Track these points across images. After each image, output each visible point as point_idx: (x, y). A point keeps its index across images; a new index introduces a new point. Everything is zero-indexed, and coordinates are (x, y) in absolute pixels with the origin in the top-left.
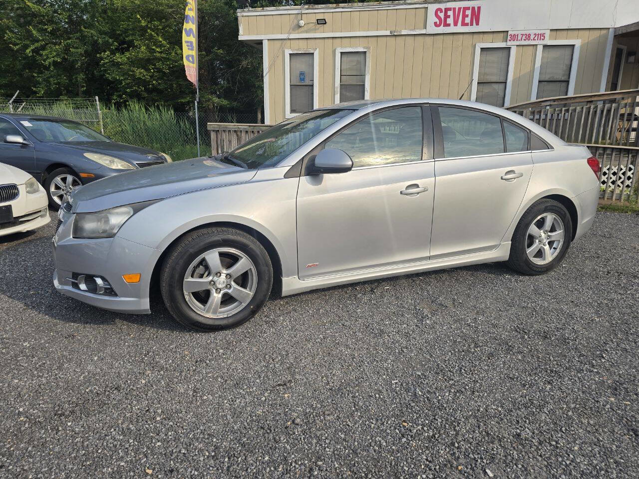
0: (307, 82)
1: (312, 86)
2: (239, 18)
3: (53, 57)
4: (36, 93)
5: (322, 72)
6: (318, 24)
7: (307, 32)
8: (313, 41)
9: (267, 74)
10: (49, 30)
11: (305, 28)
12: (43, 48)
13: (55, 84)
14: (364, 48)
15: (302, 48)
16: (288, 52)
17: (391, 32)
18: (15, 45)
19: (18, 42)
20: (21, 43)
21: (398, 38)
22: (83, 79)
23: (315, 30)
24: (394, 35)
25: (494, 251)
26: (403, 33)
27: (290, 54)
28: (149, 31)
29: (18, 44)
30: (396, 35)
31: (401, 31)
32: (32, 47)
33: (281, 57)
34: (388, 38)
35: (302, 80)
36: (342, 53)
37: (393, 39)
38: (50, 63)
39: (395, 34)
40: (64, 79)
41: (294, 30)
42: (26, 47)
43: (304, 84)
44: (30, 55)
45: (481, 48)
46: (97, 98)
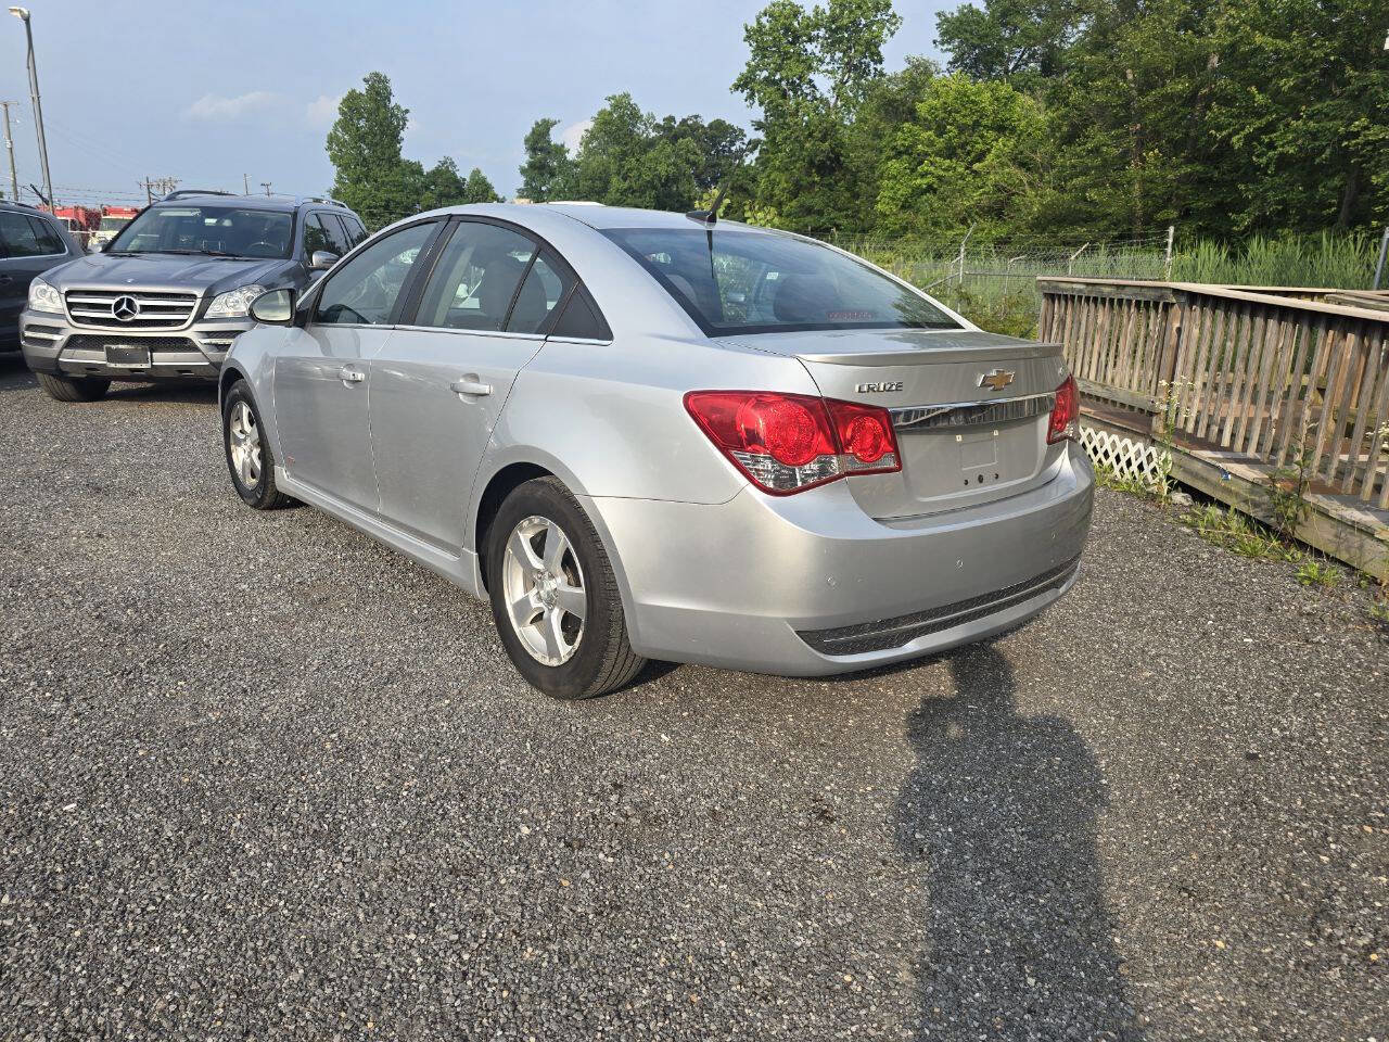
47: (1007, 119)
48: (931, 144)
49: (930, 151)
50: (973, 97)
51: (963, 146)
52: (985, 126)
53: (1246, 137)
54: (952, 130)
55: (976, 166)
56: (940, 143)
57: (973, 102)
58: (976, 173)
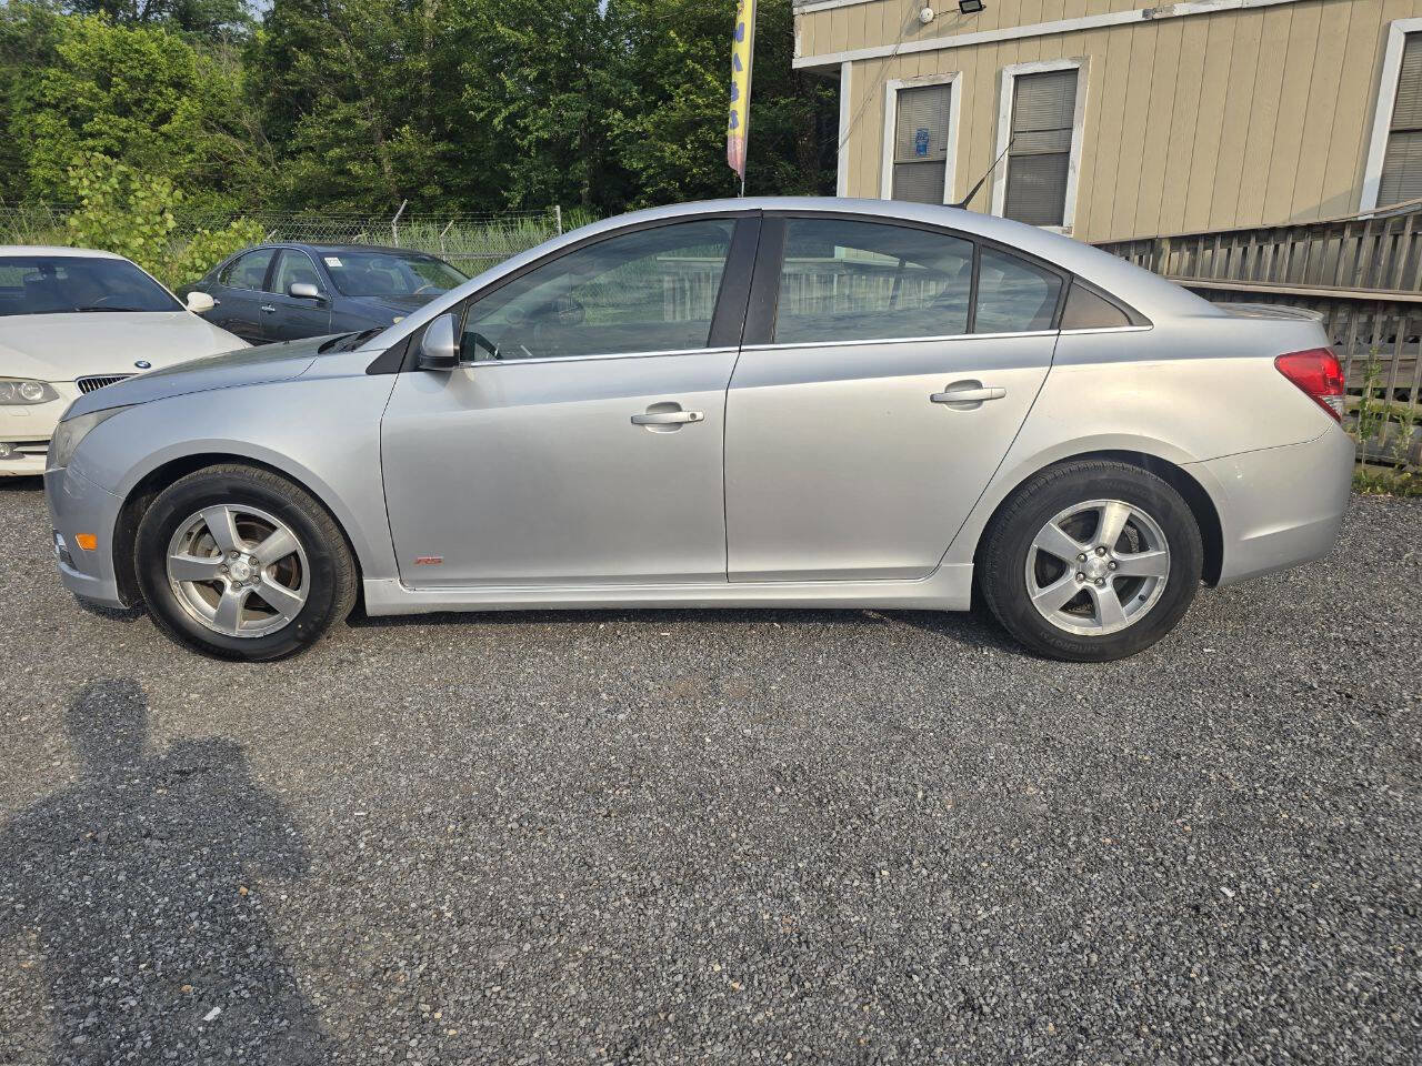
0: (933, 156)
1: (944, 162)
2: (796, 19)
3: (537, 130)
4: (508, 200)
5: (968, 129)
6: (964, 12)
7: (939, 33)
8: (951, 54)
9: (845, 141)
10: (531, 77)
11: (934, 27)
12: (522, 114)
13: (539, 182)
14: (1074, 59)
15: (927, 71)
16: (893, 86)
17: (1145, 14)
18: (479, 109)
19: (485, 104)
20: (488, 107)
21: (1164, 27)
22: (586, 171)
23: (957, 28)
24: (1154, 20)
25: (921, 582)
26: (1177, 13)
27: (898, 91)
28: (689, 62)
29: (482, 109)
30: (1159, 20)
31: (1172, 8)
32: (505, 113)
33: (877, 100)
34: (1137, 29)
35: (922, 149)
36: (1017, 78)
37: (1151, 30)
38: (530, 143)
39: (1157, 16)
40: (554, 174)
41: (910, 32)
42: (494, 113)
43: (926, 159)
44: (499, 128)
45: (1406, 34)
46: (558, 208)
47: (183, 77)
48: (94, 97)
49: (96, 106)
50: (136, 46)
51: (138, 103)
52: (162, 82)
53: (504, 119)
54: (120, 85)
55: (165, 128)
56: (106, 99)
57: (137, 51)
58: (167, 137)
